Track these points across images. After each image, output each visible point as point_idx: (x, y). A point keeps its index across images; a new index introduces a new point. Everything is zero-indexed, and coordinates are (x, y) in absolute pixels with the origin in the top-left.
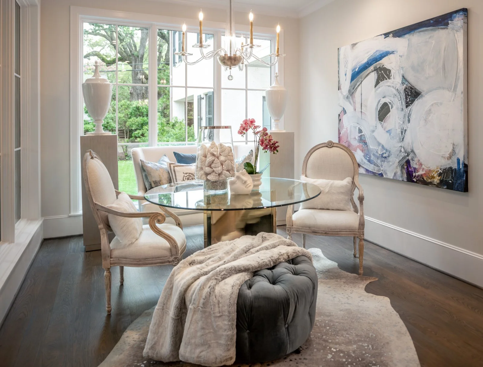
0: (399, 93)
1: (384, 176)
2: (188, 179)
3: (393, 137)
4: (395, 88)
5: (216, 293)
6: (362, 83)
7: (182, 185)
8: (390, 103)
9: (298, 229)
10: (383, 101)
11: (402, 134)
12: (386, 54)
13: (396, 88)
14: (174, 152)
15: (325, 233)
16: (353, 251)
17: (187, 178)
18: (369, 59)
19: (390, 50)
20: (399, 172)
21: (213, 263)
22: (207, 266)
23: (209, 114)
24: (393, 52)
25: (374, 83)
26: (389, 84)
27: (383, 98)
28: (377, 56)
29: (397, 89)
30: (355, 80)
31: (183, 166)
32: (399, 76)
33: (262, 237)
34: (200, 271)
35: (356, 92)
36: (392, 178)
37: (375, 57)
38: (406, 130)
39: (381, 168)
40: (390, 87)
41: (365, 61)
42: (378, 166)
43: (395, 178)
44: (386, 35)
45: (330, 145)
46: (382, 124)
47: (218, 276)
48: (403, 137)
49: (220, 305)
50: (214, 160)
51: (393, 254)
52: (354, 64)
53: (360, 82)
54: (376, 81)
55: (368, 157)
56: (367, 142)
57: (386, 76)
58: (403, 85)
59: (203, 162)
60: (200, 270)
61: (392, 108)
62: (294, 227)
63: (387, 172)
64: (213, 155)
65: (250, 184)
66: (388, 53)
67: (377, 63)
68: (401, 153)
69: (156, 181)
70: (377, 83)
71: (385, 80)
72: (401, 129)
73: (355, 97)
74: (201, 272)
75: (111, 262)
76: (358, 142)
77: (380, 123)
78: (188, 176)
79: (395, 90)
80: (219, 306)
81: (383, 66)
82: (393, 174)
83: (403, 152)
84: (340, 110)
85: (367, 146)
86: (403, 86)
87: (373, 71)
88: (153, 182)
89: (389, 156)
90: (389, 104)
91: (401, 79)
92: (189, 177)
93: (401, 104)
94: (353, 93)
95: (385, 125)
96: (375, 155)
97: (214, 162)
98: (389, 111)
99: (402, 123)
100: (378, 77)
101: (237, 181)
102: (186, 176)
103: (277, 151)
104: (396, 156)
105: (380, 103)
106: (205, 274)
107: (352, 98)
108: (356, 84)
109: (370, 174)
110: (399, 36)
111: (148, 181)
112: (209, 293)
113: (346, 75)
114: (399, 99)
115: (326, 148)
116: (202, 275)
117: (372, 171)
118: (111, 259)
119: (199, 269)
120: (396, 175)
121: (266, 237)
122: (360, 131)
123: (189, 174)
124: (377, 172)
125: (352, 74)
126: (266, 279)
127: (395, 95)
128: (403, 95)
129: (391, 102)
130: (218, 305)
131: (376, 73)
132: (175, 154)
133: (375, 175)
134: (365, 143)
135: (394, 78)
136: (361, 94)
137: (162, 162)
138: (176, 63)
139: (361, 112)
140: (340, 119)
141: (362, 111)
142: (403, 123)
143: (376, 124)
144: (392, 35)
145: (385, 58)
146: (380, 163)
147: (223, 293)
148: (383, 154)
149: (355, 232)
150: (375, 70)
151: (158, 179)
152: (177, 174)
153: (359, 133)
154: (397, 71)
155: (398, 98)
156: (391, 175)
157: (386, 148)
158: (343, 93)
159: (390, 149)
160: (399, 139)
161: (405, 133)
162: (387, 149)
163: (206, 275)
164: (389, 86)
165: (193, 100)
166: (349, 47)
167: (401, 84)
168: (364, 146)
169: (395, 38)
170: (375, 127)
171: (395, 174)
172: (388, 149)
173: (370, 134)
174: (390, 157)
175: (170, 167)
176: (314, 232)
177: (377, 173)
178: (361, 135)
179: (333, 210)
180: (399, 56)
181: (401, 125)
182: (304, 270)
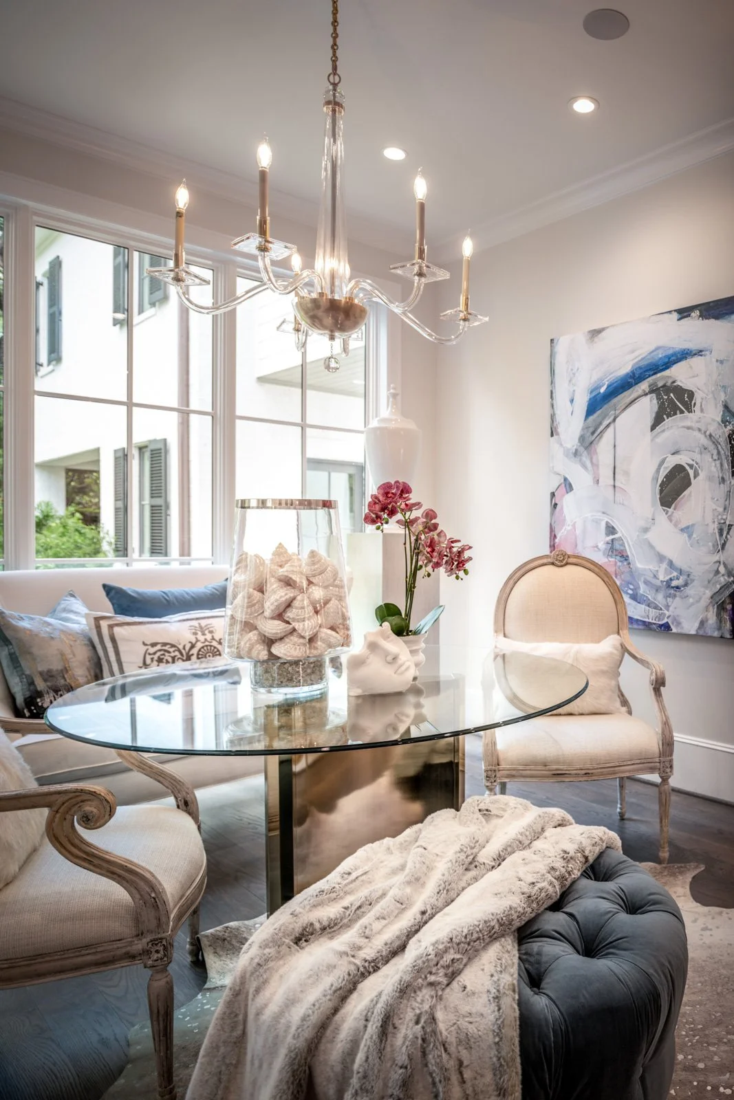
0: (714, 442)
1: (674, 630)
2: (160, 660)
3: (698, 543)
4: (705, 432)
5: (445, 1033)
6: (617, 420)
7: (138, 678)
8: (691, 466)
9: (514, 773)
10: (672, 461)
11: (721, 534)
12: (684, 355)
13: (708, 433)
14: (104, 586)
15: (586, 774)
16: (619, 806)
17: (156, 657)
18: (637, 366)
19: (692, 346)
20: (712, 619)
21: (384, 922)
22: (367, 938)
23: (152, 497)
24: (701, 351)
25: (649, 421)
26: (688, 423)
27: (673, 454)
28: (657, 358)
29: (711, 436)
30: (599, 412)
31: (140, 623)
32: (716, 405)
33: (480, 810)
34: (350, 962)
35: (599, 441)
36: (693, 632)
37: (651, 363)
38: (730, 526)
39: (666, 612)
40: (690, 431)
41: (626, 369)
42: (656, 607)
43: (701, 633)
44: (684, 313)
45: (561, 561)
46: (669, 514)
47: (434, 970)
48: (723, 542)
49: (467, 1074)
50: (294, 598)
51: (695, 800)
52: (595, 377)
53: (612, 418)
54: (654, 415)
55: (631, 589)
56: (629, 553)
57: (680, 403)
58: (726, 426)
59: (254, 606)
60: (352, 959)
61: (695, 477)
62: (502, 766)
63: (682, 620)
64: (288, 583)
65: (407, 664)
66: (687, 353)
67: (659, 375)
68: (718, 576)
69: (49, 671)
70: (658, 420)
71: (679, 415)
72: (719, 523)
73: (597, 454)
74: (355, 964)
76: (604, 554)
77: (664, 510)
78: (160, 650)
79: (706, 436)
80: (463, 1078)
81: (674, 382)
82: (697, 625)
83: (723, 575)
84: (556, 482)
85: (629, 564)
86: (726, 428)
87: (646, 394)
88: (41, 674)
89: (686, 585)
90: (688, 468)
91: (722, 413)
92: (163, 655)
93: (719, 468)
94: (591, 443)
95: (678, 514)
96: (651, 583)
97: (296, 603)
98: (689, 484)
99: (721, 510)
100: (659, 408)
101: (371, 656)
102: (155, 653)
103: (466, 572)
104: (706, 582)
105: (665, 465)
106: (371, 970)
107: (588, 454)
108: (601, 424)
109: (635, 626)
110: (717, 317)
111: (21, 674)
112: (420, 1041)
113: (572, 401)
114: (715, 457)
115: (551, 567)
116: (363, 974)
117: (642, 619)
119: (345, 958)
120: (705, 625)
121: (489, 809)
122: (611, 530)
123: (162, 646)
124: (654, 621)
125: (590, 399)
126: (565, 945)
127: (705, 449)
128: (724, 447)
129: (694, 463)
130: (459, 1076)
131: (655, 397)
132: (108, 589)
133: (650, 629)
134: (622, 556)
135: (702, 411)
136: (615, 446)
137: (64, 615)
138: (41, 365)
139: (614, 486)
140: (556, 505)
141: (616, 485)
142: (725, 509)
143: (654, 514)
144: (698, 313)
145: (679, 364)
146: (664, 600)
147: (472, 1029)
148: (671, 579)
149: (653, 764)
150: (651, 392)
151: (56, 666)
152: (122, 648)
153: (607, 535)
154: (711, 396)
155: (712, 455)
156: (691, 627)
157: (679, 567)
158: (563, 443)
159: (690, 568)
160: (714, 546)
161: (728, 533)
162: (681, 570)
163: (375, 971)
164: (688, 428)
165: (97, 462)
166: (581, 338)
167: (719, 424)
168: (619, 564)
169: (706, 321)
170: (651, 520)
171: (702, 623)
172: (685, 567)
173: (638, 536)
174: (690, 586)
175: (98, 627)
176: (558, 774)
177: (655, 624)
178: (613, 540)
179: (582, 714)
180: (717, 361)
181: (719, 514)
182: (649, 892)
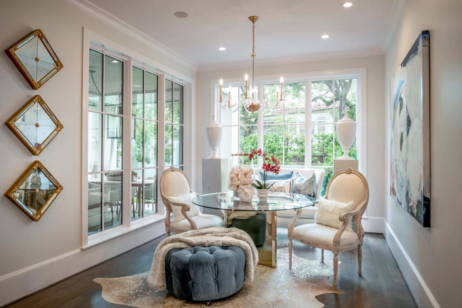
0: (405, 122)
1: (402, 206)
6: (396, 113)
9: (294, 237)
11: (406, 164)
15: (308, 243)
20: (406, 202)
24: (404, 81)
26: (403, 113)
27: (401, 127)
32: (405, 105)
39: (401, 197)
41: (397, 91)
42: (400, 195)
43: (405, 208)
44: (402, 65)
45: (348, 172)
52: (394, 95)
54: (399, 110)
55: (398, 186)
56: (397, 171)
57: (402, 105)
61: (403, 137)
62: (293, 234)
63: (403, 201)
65: (249, 195)
66: (402, 83)
70: (400, 113)
71: (402, 110)
72: (406, 159)
75: (169, 229)
79: (404, 119)
81: (401, 95)
85: (397, 175)
91: (406, 109)
93: (406, 133)
98: (403, 141)
100: (400, 107)
104: (405, 185)
105: (401, 132)
107: (394, 127)
114: (405, 128)
115: (345, 174)
117: (399, 199)
118: (169, 227)
120: (405, 205)
122: (396, 160)
125: (394, 104)
127: (404, 125)
131: (399, 102)
139: (396, 141)
143: (400, 153)
145: (401, 87)
148: (401, 183)
149: (330, 248)
150: (399, 100)
153: (395, 162)
157: (402, 178)
158: (392, 123)
160: (406, 169)
164: (403, 115)
167: (406, 113)
170: (399, 156)
174: (403, 187)
177: (400, 202)
180: (405, 85)
181: (406, 154)
